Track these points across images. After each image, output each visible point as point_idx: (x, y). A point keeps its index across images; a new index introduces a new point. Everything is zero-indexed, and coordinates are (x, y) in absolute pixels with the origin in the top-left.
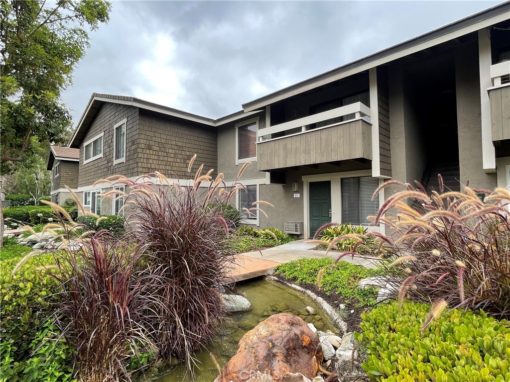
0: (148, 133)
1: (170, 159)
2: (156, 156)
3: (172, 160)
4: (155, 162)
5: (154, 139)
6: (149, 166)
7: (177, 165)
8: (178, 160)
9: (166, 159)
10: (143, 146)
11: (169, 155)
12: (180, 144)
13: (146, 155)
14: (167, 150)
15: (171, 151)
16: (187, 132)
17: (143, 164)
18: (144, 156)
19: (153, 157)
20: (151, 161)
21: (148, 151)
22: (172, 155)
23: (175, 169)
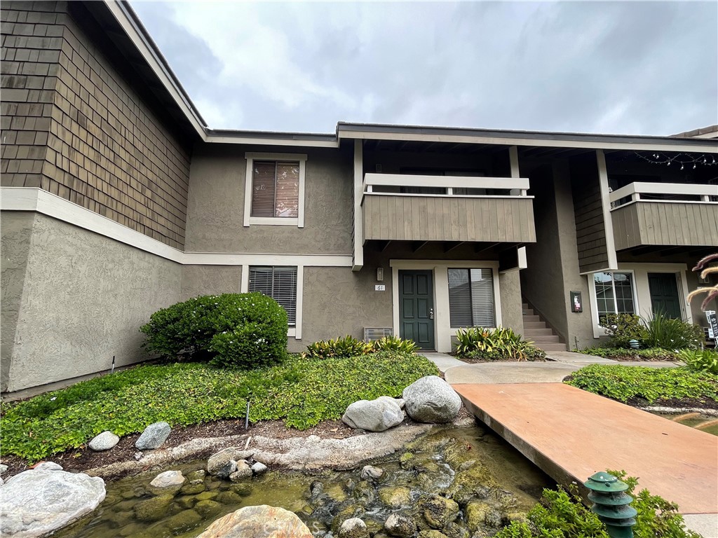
0: (81, 78)
1: (119, 173)
2: (92, 151)
3: (123, 176)
4: (88, 165)
5: (93, 103)
6: (73, 172)
7: (130, 192)
8: (134, 184)
9: (111, 168)
10: (65, 106)
11: (118, 162)
12: (140, 147)
13: (68, 136)
14: (116, 148)
15: (122, 153)
16: (153, 128)
17: (59, 156)
18: (64, 134)
19: (85, 150)
20: (79, 159)
21: (75, 128)
22: (124, 166)
23: (126, 201)
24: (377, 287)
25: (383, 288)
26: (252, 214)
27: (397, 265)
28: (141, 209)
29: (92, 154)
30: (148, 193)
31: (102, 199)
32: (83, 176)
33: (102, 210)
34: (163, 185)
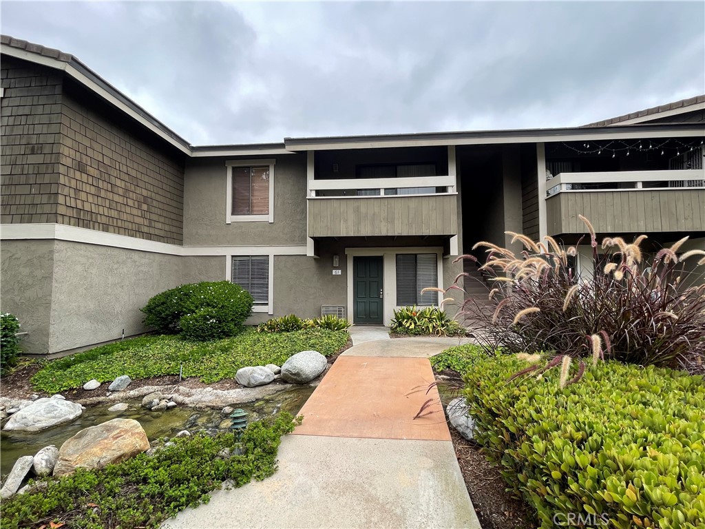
0: (79, 138)
1: (116, 198)
2: (93, 188)
3: (120, 199)
4: (90, 199)
5: (90, 152)
6: (80, 206)
7: (128, 209)
8: (130, 203)
9: (110, 195)
10: (68, 162)
11: (115, 189)
12: (133, 173)
13: (73, 182)
14: (113, 180)
15: (118, 183)
16: (144, 155)
17: (68, 198)
18: (70, 182)
19: (87, 188)
20: (83, 196)
21: (78, 175)
22: (121, 191)
23: (125, 217)
24: (334, 271)
25: (339, 272)
26: (233, 214)
27: (351, 253)
28: (138, 220)
29: (93, 190)
30: (145, 207)
31: (104, 220)
32: (87, 207)
33: (106, 228)
34: (158, 198)
